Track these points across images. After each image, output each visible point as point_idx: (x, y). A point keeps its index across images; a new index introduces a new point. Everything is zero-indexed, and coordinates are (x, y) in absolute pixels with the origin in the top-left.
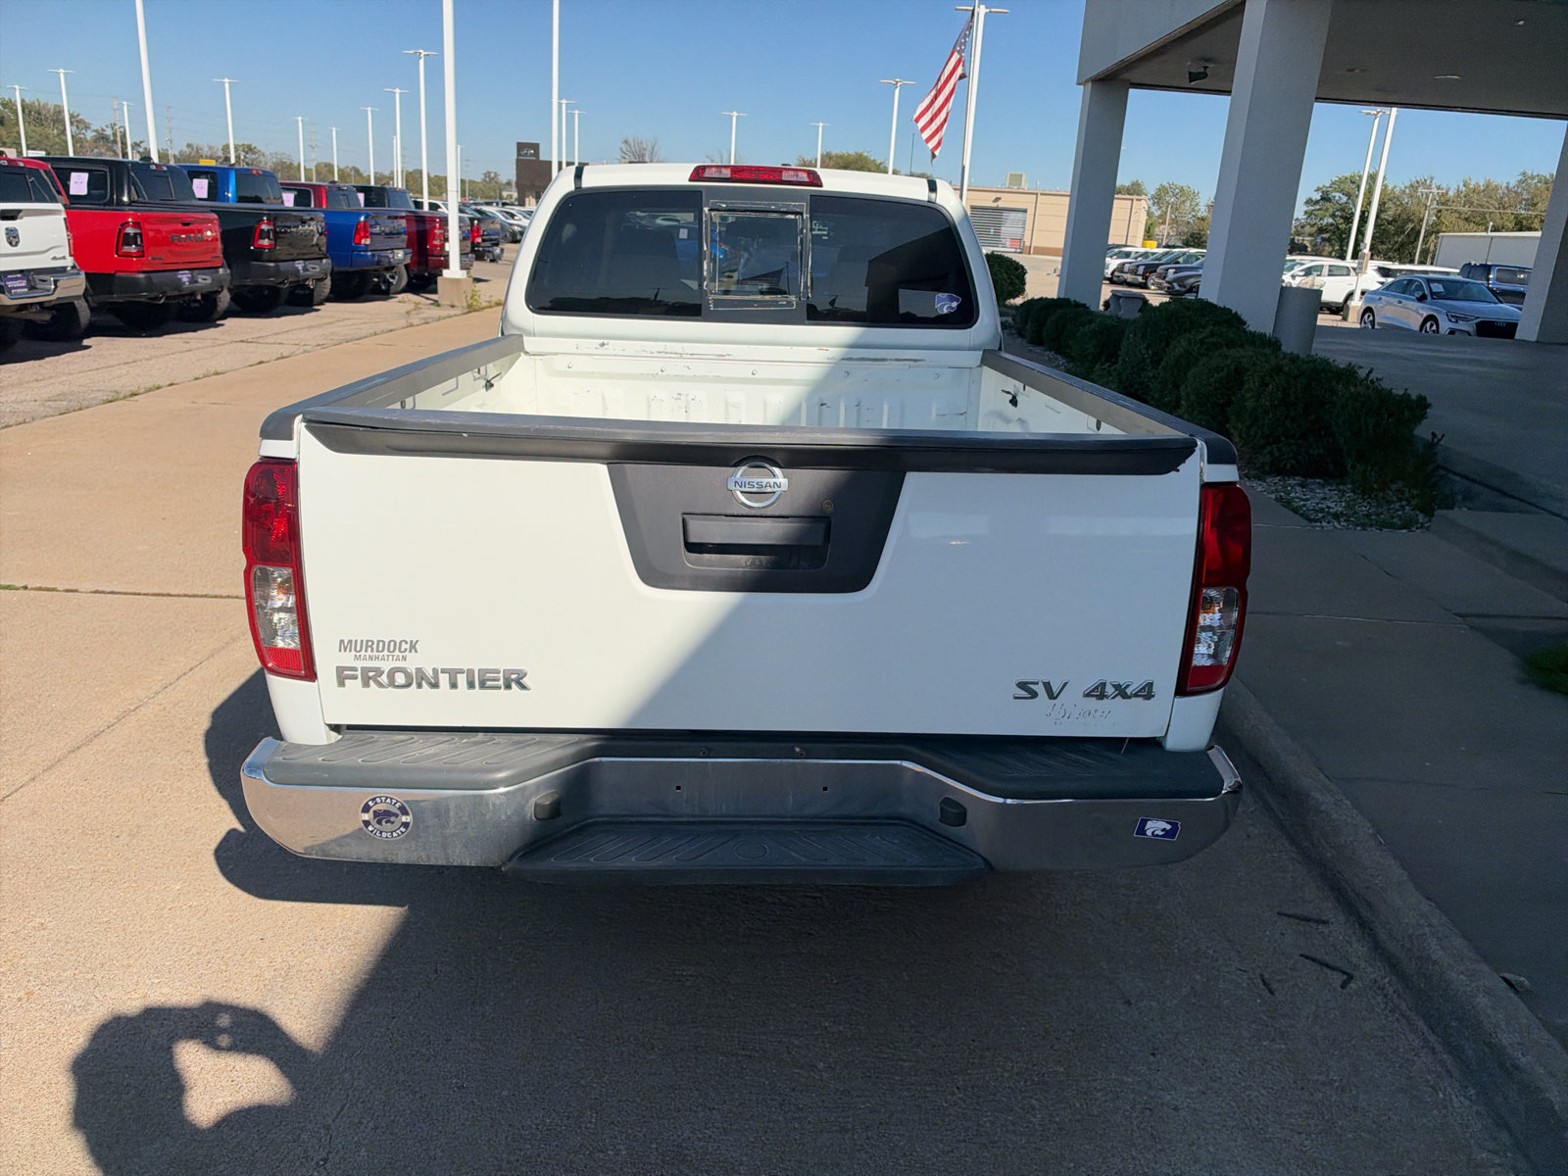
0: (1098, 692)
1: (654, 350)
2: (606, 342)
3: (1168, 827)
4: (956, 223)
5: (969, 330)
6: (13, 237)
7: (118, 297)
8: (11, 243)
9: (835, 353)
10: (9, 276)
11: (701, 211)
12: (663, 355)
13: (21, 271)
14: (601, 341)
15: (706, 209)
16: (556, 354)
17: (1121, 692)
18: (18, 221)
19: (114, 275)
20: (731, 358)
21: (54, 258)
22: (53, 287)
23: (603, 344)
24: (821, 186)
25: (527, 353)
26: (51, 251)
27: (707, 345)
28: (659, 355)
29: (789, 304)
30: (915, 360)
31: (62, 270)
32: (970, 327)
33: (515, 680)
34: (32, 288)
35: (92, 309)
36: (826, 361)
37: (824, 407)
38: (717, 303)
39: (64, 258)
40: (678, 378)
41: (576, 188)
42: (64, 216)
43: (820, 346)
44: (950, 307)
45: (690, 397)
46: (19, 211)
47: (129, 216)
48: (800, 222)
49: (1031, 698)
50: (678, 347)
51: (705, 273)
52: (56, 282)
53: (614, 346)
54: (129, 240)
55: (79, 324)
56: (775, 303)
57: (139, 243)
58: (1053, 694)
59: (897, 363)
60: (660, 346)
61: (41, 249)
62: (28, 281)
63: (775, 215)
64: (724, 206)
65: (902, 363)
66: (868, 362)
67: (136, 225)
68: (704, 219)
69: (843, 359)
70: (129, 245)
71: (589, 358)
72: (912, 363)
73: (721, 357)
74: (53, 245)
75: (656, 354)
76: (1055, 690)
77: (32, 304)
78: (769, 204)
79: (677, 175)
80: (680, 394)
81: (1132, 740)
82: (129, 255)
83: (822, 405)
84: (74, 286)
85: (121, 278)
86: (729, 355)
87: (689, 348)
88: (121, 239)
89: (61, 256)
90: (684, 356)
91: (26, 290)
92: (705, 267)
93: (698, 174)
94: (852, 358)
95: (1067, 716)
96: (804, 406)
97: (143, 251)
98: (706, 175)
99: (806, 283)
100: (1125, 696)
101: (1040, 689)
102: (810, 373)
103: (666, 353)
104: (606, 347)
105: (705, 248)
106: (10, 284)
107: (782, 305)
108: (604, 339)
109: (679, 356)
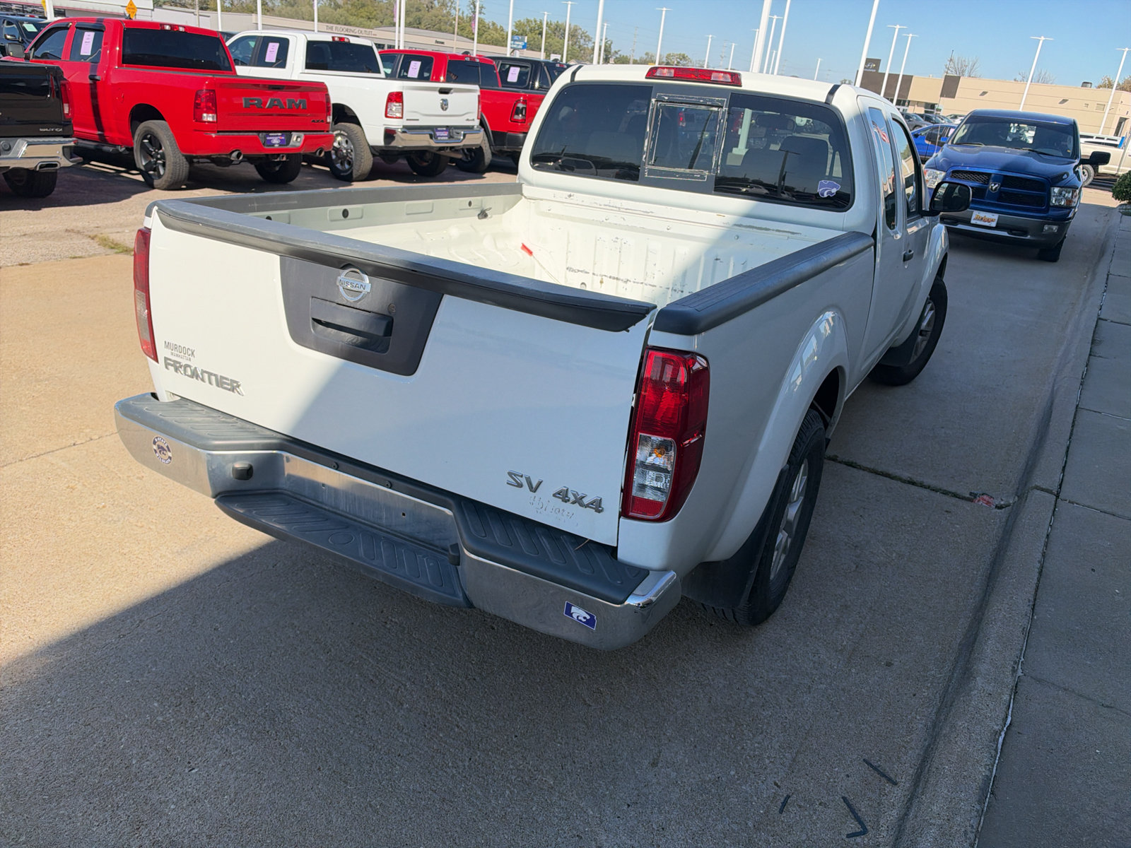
0: (563, 495)
1: (601, 204)
2: (572, 194)
3: (588, 617)
4: (846, 122)
5: (844, 213)
6: (444, 105)
7: (508, 148)
8: (443, 108)
9: (729, 219)
10: (439, 129)
11: (650, 101)
12: (608, 207)
13: (447, 127)
14: (569, 193)
15: (653, 100)
16: (542, 200)
17: (579, 501)
18: (449, 95)
19: (506, 134)
20: (653, 214)
21: (468, 120)
22: (462, 137)
23: (570, 196)
24: (741, 86)
25: (525, 197)
26: (466, 115)
27: (638, 203)
28: (605, 207)
29: (702, 177)
30: (793, 233)
31: (470, 128)
32: (846, 211)
33: (233, 386)
34: (451, 137)
35: (493, 154)
36: (725, 225)
37: (718, 261)
38: (651, 172)
39: (473, 120)
40: (616, 226)
41: (571, 81)
42: (479, 93)
43: (720, 212)
44: (830, 192)
45: (623, 242)
46: (451, 89)
47: (521, 96)
48: (720, 113)
49: (517, 486)
50: (617, 203)
51: (645, 149)
52: (464, 135)
53: (578, 197)
54: (517, 111)
55: (484, 163)
56: (692, 176)
57: (524, 113)
58: (532, 488)
59: (778, 233)
60: (606, 200)
61: (462, 113)
62: (449, 133)
63: (703, 107)
64: (666, 98)
65: (781, 233)
66: (755, 230)
67: (524, 102)
68: (651, 107)
69: (735, 225)
70: (518, 115)
71: (561, 204)
72: (790, 235)
73: (646, 213)
74: (469, 111)
75: (602, 207)
76: (534, 485)
77: (447, 147)
78: (699, 99)
79: (636, 74)
80: (617, 238)
81: (591, 542)
82: (517, 121)
83: (717, 259)
84: (478, 139)
85: (510, 136)
86: (652, 212)
87: (626, 204)
88: (515, 111)
89: (472, 118)
90: (622, 210)
91: (447, 138)
92: (646, 144)
93: (651, 74)
94: (743, 225)
95: (544, 508)
96: (703, 259)
97: (525, 120)
98: (658, 74)
99: (717, 162)
100: (582, 505)
101: (523, 481)
102: (709, 233)
103: (610, 206)
104: (572, 197)
105: (648, 130)
106: (438, 134)
107: (698, 178)
108: (571, 191)
109: (618, 209)
